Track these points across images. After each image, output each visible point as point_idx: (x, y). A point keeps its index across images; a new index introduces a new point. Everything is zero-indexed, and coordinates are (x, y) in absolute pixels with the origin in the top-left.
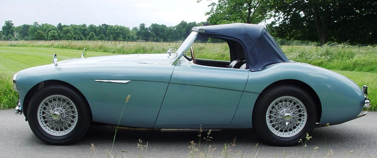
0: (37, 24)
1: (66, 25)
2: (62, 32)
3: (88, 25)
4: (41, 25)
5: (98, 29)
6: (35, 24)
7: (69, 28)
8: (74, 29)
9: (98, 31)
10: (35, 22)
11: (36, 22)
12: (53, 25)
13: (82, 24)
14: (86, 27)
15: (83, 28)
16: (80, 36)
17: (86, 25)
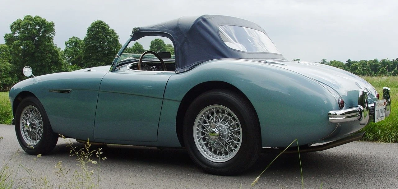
0: (325, 62)
1: (356, 61)
2: (350, 69)
3: (380, 60)
4: (329, 62)
5: (391, 64)
6: (323, 62)
7: (357, 64)
8: (362, 65)
9: (391, 67)
10: (322, 59)
11: (324, 59)
12: (342, 62)
13: (373, 60)
14: (378, 62)
15: (374, 64)
16: (369, 72)
17: (377, 60)
